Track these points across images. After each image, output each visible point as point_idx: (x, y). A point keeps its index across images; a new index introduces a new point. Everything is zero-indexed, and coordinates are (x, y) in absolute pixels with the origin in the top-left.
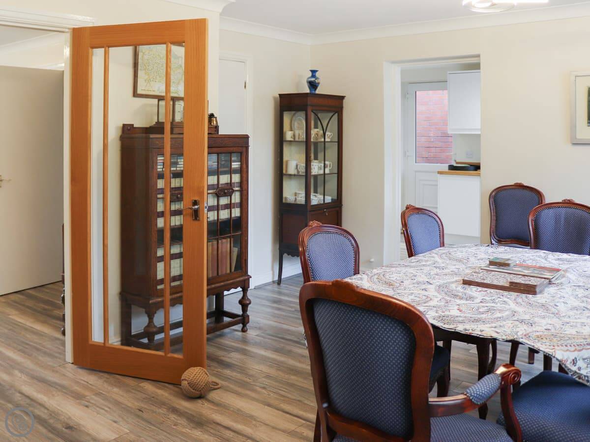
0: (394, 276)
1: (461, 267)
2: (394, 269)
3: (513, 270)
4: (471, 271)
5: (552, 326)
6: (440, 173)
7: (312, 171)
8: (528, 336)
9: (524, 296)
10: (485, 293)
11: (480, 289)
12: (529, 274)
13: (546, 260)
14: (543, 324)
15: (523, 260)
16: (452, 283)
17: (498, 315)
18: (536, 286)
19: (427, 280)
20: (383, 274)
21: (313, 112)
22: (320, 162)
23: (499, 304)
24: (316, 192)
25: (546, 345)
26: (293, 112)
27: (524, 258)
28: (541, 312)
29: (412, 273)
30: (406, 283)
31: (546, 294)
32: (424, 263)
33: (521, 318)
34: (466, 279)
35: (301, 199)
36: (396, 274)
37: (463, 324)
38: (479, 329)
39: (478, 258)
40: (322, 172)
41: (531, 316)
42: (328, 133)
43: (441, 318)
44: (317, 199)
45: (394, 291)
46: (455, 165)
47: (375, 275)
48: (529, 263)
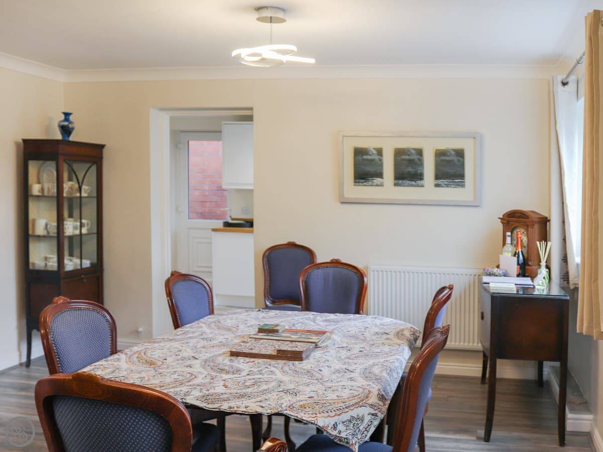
0: (156, 352)
1: (230, 336)
2: (156, 345)
3: (281, 336)
4: (239, 341)
5: (315, 393)
6: (214, 230)
7: (65, 231)
8: (291, 407)
9: (291, 363)
10: (253, 363)
11: (247, 359)
12: (297, 340)
13: (314, 322)
14: (308, 391)
15: (292, 324)
16: (220, 355)
17: (264, 387)
18: (302, 352)
19: (193, 355)
20: (144, 351)
21: (67, 163)
22: (76, 221)
23: (266, 375)
24: (71, 254)
25: (308, 414)
26: (41, 162)
27: (293, 321)
28: (306, 379)
29: (177, 348)
30: (169, 360)
31: (311, 360)
32: (191, 335)
33: (286, 388)
34: (234, 350)
35: (53, 264)
36: (159, 351)
37: (229, 401)
38: (244, 405)
39: (248, 325)
40: (77, 232)
41: (297, 384)
42: (84, 187)
43: (205, 398)
44: (72, 263)
45: (156, 371)
46: (230, 221)
47: (135, 353)
48: (299, 327)
